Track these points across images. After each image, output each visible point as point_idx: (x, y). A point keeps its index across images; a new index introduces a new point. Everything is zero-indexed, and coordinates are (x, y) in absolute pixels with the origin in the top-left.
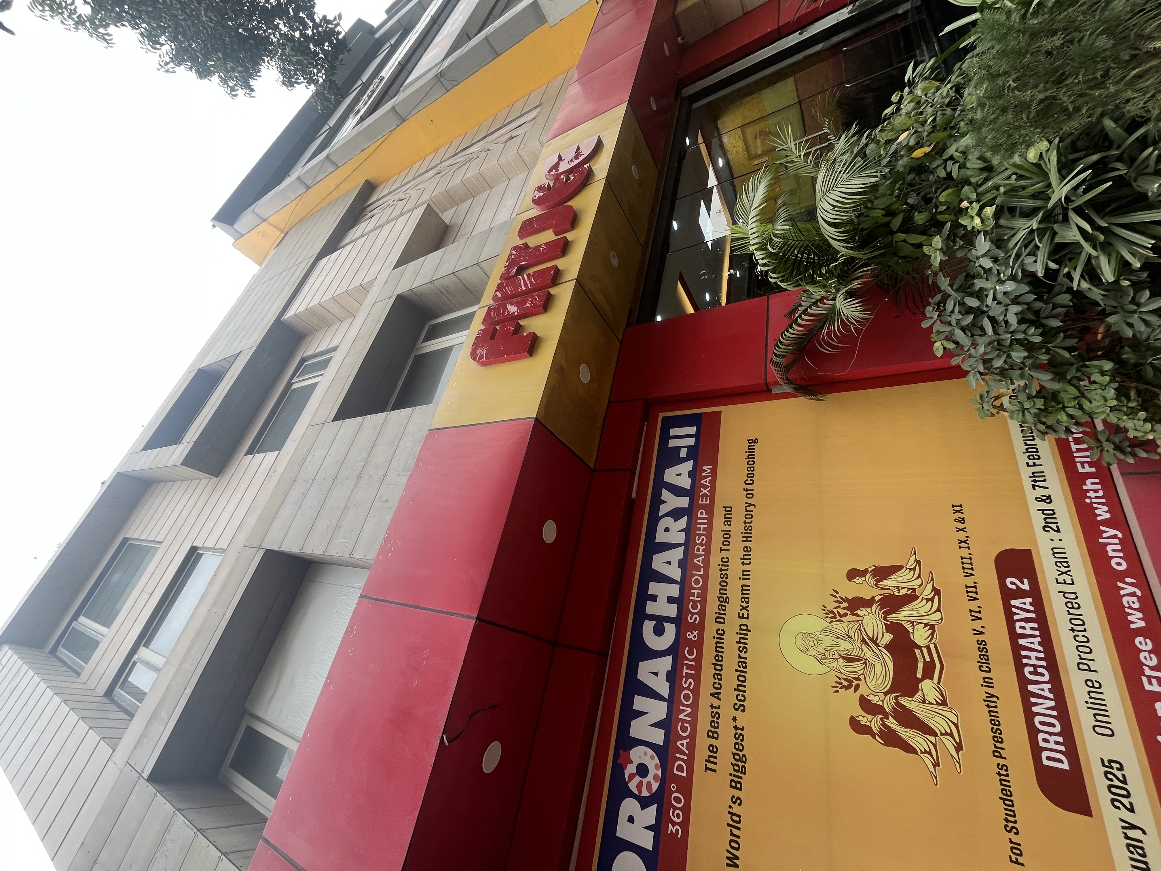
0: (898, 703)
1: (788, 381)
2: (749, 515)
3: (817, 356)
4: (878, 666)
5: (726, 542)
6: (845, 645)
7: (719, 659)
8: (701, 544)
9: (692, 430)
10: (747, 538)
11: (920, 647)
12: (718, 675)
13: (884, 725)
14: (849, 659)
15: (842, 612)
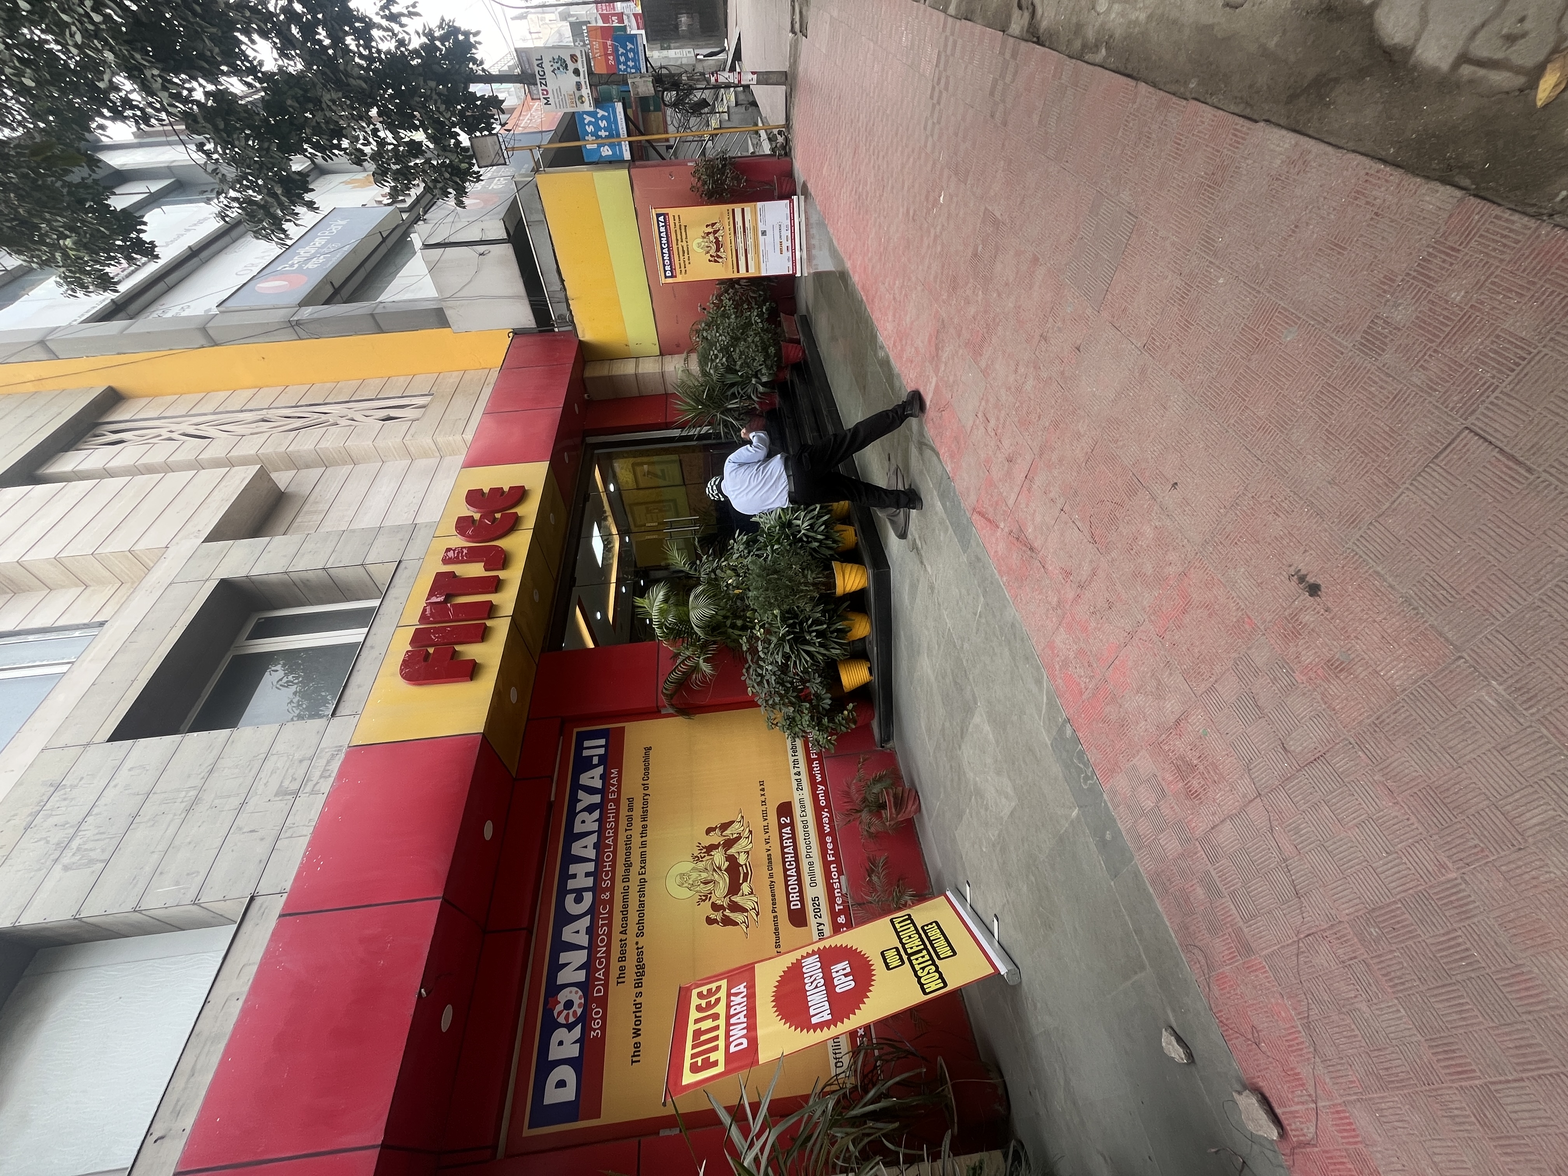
0: (731, 901)
1: (672, 705)
2: (646, 803)
3: (689, 690)
4: (721, 882)
5: (630, 824)
6: (704, 875)
7: (625, 907)
8: (611, 829)
9: (602, 742)
10: (644, 819)
11: (742, 866)
12: (625, 919)
13: (724, 915)
14: (706, 883)
15: (703, 855)
